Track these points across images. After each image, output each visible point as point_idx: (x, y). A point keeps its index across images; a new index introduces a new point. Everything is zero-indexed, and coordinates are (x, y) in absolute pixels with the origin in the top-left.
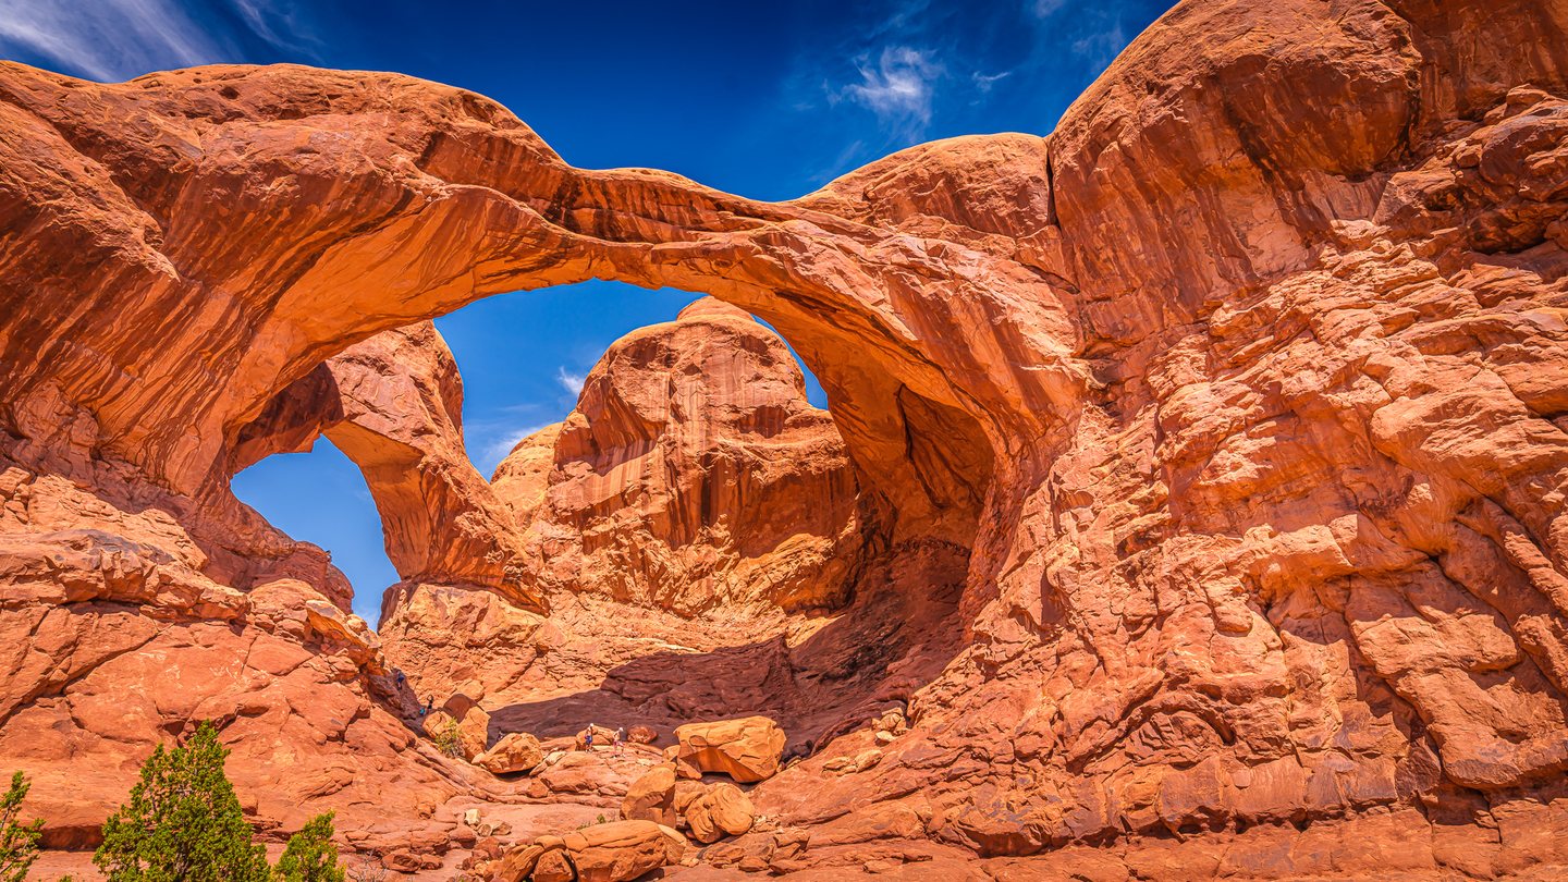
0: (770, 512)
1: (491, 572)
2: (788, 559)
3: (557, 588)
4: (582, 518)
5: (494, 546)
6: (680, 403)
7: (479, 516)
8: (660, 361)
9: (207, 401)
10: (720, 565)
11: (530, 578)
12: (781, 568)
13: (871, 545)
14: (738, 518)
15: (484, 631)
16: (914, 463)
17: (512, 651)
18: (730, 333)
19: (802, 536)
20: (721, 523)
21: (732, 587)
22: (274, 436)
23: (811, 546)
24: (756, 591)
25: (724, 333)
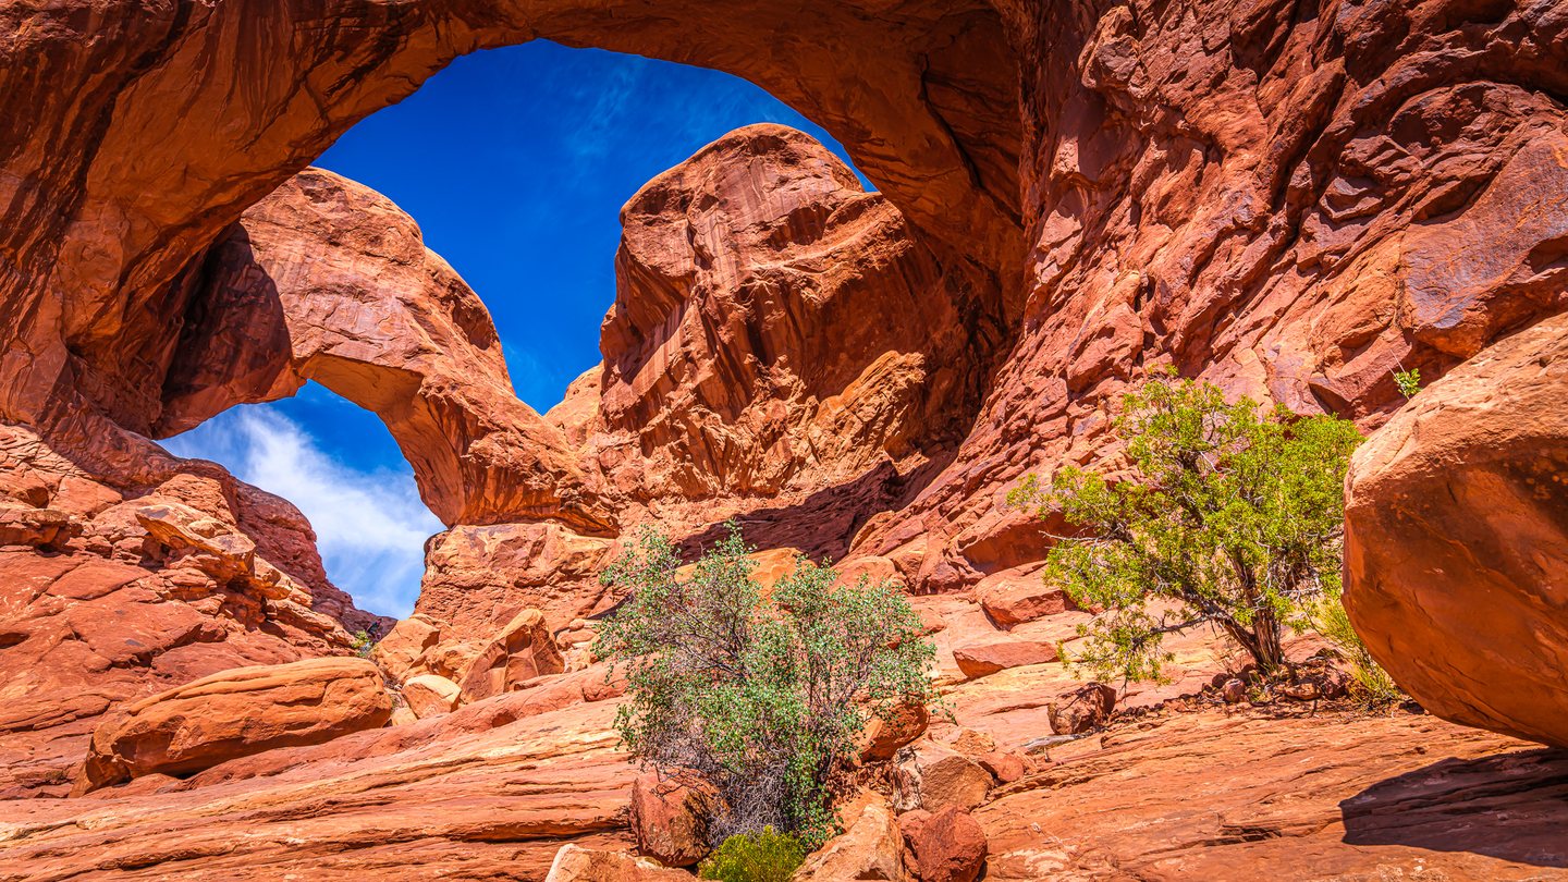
0: (840, 336)
1: (544, 500)
2: (878, 387)
3: (623, 501)
4: (635, 416)
5: (537, 467)
6: (701, 243)
7: (510, 436)
8: (676, 209)
9: (26, 308)
10: (796, 418)
11: (590, 497)
12: (871, 400)
13: (980, 336)
14: (802, 355)
15: (542, 566)
16: (988, 193)
17: (579, 584)
18: (739, 143)
19: (888, 354)
20: (783, 366)
21: (815, 441)
22: (233, 382)
23: (901, 366)
24: (846, 438)
25: (734, 146)
